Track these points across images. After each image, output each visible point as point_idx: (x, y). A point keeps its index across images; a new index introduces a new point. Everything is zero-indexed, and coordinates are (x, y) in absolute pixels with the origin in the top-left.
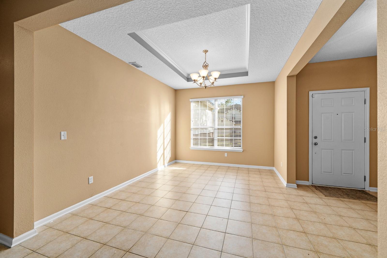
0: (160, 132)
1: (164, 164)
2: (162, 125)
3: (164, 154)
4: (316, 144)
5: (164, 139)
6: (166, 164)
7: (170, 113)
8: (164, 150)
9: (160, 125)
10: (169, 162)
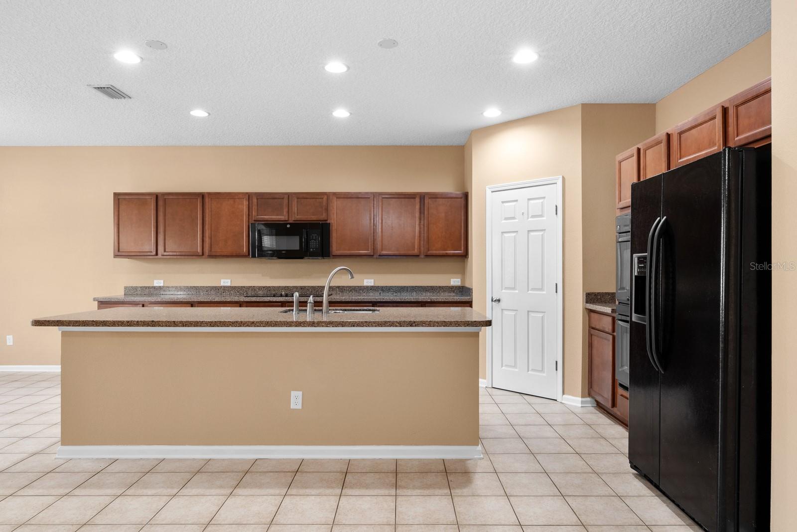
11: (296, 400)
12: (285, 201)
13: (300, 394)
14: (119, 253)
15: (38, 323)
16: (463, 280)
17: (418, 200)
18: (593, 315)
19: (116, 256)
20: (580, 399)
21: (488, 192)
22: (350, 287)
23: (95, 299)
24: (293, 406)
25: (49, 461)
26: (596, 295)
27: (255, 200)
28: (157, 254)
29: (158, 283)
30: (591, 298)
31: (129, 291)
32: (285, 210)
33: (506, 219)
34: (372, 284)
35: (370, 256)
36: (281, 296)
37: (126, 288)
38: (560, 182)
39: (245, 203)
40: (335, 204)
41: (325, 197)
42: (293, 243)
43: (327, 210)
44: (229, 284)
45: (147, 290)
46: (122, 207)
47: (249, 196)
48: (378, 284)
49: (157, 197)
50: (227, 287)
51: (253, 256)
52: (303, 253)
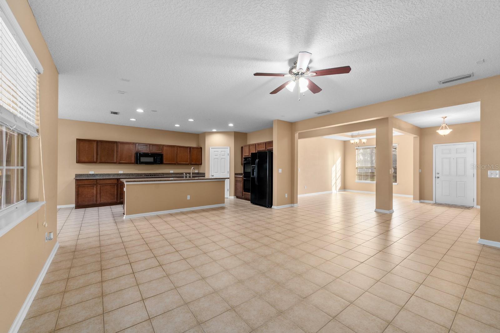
0: (334, 169)
1: (336, 189)
2: (335, 165)
3: (336, 182)
4: (438, 178)
5: (336, 174)
6: (338, 191)
7: (340, 157)
8: (336, 180)
9: (334, 165)
10: (339, 190)
11: (189, 197)
12: (148, 146)
13: (189, 196)
14: (78, 162)
16: (198, 171)
17: (189, 149)
18: (236, 178)
20: (233, 197)
21: (210, 148)
24: (188, 199)
26: (237, 173)
27: (137, 145)
28: (97, 162)
30: (236, 174)
31: (78, 176)
32: (148, 149)
33: (215, 155)
34: (173, 172)
35: (175, 164)
37: (76, 175)
38: (229, 148)
39: (134, 146)
40: (165, 148)
41: (161, 146)
42: (151, 159)
43: (162, 150)
44: (122, 173)
45: (87, 175)
46: (81, 144)
49: (97, 141)
50: (122, 174)
51: (137, 163)
52: (154, 163)
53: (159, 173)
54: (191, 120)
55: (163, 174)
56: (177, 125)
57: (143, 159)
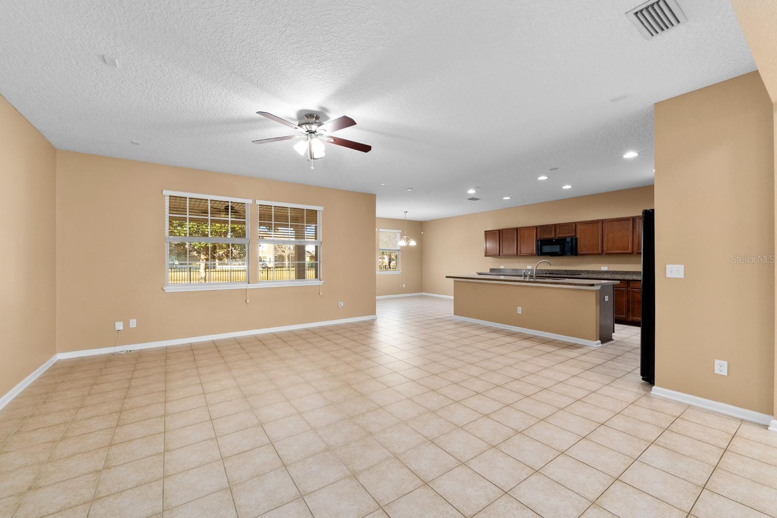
11: (519, 310)
12: (553, 229)
15: (447, 277)
19: (486, 256)
22: (592, 271)
23: (477, 273)
25: (451, 319)
27: (539, 229)
28: (499, 255)
29: (502, 267)
31: (492, 270)
32: (553, 233)
34: (607, 270)
35: (600, 254)
36: (555, 274)
37: (490, 269)
39: (535, 231)
40: (579, 227)
41: (574, 225)
42: (557, 248)
43: (575, 231)
45: (498, 270)
46: (487, 236)
47: (537, 227)
48: (610, 270)
49: (499, 231)
51: (538, 255)
52: (562, 254)
53: (581, 271)
54: (543, 178)
55: (588, 272)
56: (567, 187)
57: (546, 249)
